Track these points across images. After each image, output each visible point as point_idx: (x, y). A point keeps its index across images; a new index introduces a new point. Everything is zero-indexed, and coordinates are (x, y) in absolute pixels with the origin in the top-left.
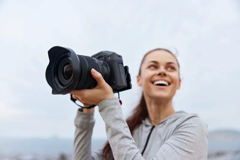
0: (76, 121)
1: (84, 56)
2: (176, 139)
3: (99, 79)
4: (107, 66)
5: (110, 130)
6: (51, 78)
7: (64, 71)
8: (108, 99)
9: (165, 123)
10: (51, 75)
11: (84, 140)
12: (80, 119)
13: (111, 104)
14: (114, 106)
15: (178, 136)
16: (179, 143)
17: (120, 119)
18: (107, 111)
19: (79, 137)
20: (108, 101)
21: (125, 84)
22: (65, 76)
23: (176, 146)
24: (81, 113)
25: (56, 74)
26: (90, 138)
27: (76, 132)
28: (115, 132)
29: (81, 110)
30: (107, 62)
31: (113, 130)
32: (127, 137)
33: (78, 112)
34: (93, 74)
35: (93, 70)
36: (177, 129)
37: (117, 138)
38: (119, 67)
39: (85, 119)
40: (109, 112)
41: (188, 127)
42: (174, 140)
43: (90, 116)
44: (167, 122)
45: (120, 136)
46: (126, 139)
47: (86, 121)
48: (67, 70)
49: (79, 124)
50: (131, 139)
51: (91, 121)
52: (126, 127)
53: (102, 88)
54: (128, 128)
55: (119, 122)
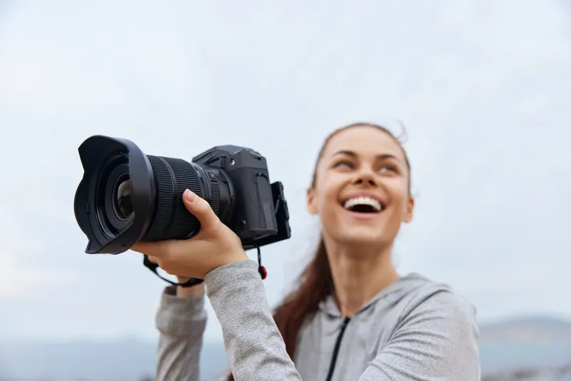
0: (159, 317)
1: (166, 159)
2: (398, 351)
3: (203, 214)
4: (226, 183)
5: (233, 342)
6: (89, 214)
7: (119, 196)
8: (229, 265)
9: (373, 311)
10: (89, 205)
11: (180, 365)
12: (168, 314)
13: (236, 278)
14: (244, 283)
15: (400, 345)
16: (404, 361)
17: (258, 315)
18: (228, 296)
19: (168, 357)
20: (229, 270)
21: (271, 225)
22: (121, 209)
23: (396, 370)
24: (172, 297)
25: (100, 203)
26: (196, 359)
27: (160, 346)
28: (245, 348)
29: (171, 291)
30: (228, 173)
31: (241, 344)
32: (277, 360)
33: (163, 297)
34: (187, 202)
35: (188, 193)
36: (400, 328)
37: (250, 364)
38: (257, 184)
39: (180, 312)
40: (231, 298)
41: (424, 320)
42: (393, 356)
43: (192, 306)
44: (379, 308)
45: (258, 358)
46: (273, 365)
47: (183, 318)
48: (125, 194)
49: (166, 324)
50: (288, 363)
51: (196, 318)
52: (274, 334)
53: (212, 236)
54: (279, 336)
55: (257, 322)
